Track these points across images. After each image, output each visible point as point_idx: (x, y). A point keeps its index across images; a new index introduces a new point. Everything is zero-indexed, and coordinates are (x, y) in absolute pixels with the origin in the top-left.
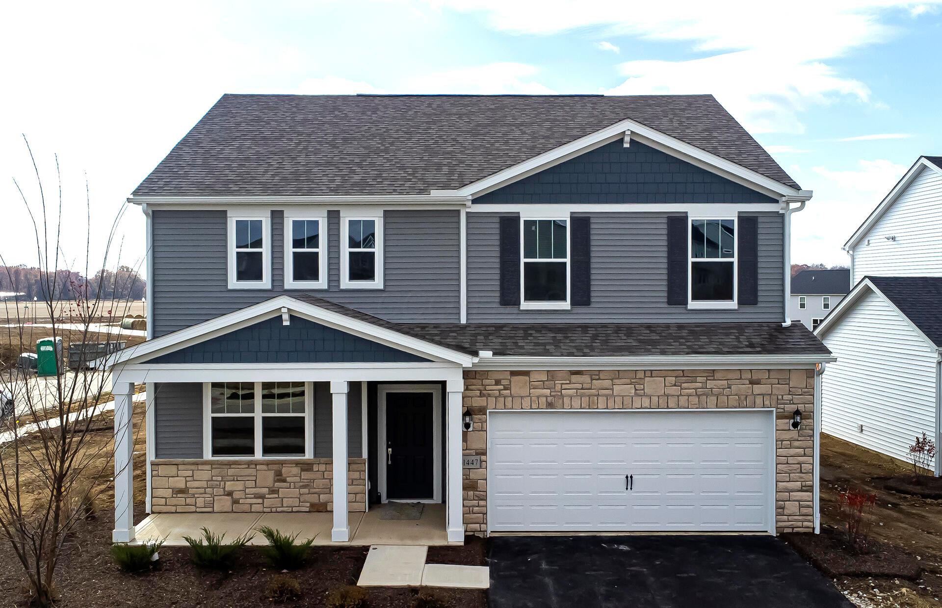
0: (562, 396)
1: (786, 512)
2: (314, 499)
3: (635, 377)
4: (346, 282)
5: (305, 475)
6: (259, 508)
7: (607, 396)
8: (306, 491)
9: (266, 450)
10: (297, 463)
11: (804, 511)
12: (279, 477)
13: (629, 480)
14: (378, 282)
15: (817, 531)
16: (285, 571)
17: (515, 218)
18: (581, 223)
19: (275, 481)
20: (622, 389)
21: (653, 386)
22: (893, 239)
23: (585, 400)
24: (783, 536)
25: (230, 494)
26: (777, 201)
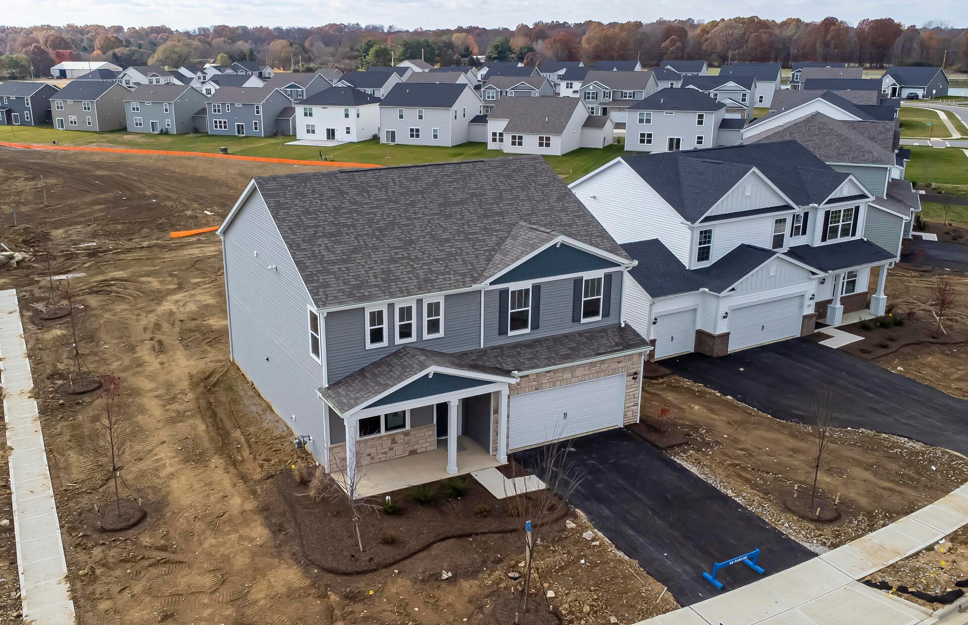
0: (542, 384)
1: (628, 416)
2: (411, 449)
3: (572, 369)
4: (426, 336)
5: (407, 438)
6: (384, 459)
7: (560, 380)
8: (407, 445)
9: (387, 429)
10: (402, 433)
11: (634, 414)
12: (394, 441)
13: (565, 415)
14: (441, 334)
15: (638, 422)
16: (459, 498)
17: (507, 290)
18: (537, 288)
19: (392, 444)
20: (568, 375)
21: (579, 372)
22: (594, 197)
23: (551, 384)
24: (625, 427)
25: (369, 455)
26: (620, 265)
